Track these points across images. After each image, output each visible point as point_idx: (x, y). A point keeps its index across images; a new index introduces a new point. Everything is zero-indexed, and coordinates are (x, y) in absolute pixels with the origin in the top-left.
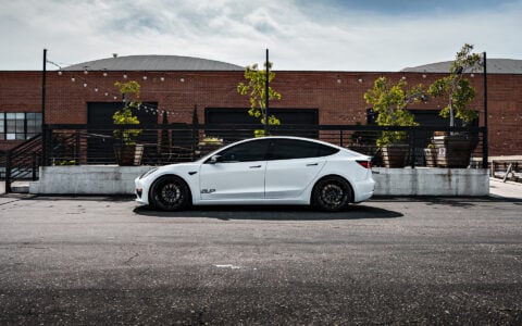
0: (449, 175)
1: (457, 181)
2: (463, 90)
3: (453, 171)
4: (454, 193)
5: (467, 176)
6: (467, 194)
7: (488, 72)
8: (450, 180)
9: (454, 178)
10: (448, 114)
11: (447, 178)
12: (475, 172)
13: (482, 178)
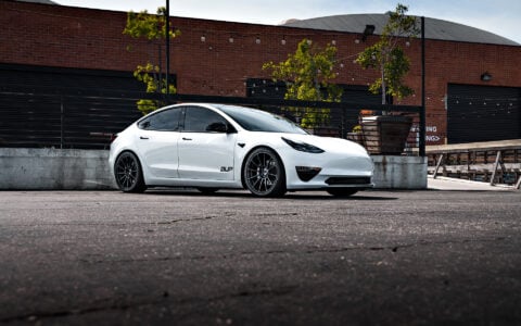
0: (384, 163)
1: (393, 171)
2: (398, 60)
3: (388, 158)
4: (389, 186)
5: (404, 165)
6: (404, 186)
7: (426, 36)
8: (385, 170)
9: (389, 167)
10: (380, 90)
11: (382, 167)
12: (411, 160)
13: (419, 168)
